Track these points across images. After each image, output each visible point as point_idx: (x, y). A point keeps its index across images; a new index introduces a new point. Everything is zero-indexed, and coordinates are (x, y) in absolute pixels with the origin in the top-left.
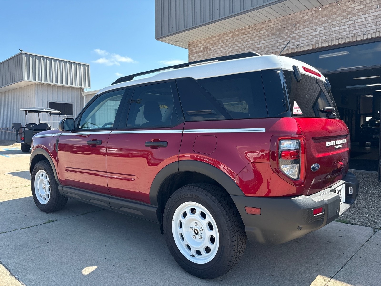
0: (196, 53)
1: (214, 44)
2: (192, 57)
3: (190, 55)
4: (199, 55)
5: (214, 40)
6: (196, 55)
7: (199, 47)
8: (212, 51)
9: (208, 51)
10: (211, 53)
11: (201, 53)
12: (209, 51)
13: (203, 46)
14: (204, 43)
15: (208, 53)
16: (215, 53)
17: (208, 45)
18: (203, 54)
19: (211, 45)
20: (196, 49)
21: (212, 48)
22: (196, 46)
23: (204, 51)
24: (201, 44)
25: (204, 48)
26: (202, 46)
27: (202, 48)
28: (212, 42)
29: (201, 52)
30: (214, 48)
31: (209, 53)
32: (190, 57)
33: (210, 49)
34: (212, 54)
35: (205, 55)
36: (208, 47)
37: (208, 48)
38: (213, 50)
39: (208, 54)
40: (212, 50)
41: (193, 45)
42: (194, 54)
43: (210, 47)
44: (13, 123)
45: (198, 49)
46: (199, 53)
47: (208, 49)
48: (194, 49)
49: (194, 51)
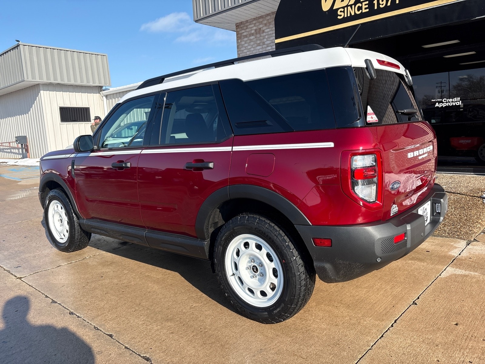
0: (246, 36)
1: (268, 24)
2: (241, 42)
3: (239, 40)
4: (250, 39)
5: (268, 19)
6: (246, 39)
7: (250, 29)
8: (267, 34)
9: (261, 34)
10: (266, 35)
11: (252, 36)
12: (263, 33)
13: (255, 28)
14: (256, 23)
15: (261, 36)
16: (270, 36)
17: (261, 26)
18: (255, 38)
19: (265, 26)
20: (247, 32)
21: (267, 30)
22: (245, 28)
23: (257, 34)
24: (252, 25)
25: (256, 30)
26: (253, 27)
27: (254, 30)
28: (265, 22)
29: (253, 34)
30: (269, 29)
31: (263, 36)
32: (239, 42)
33: (263, 32)
34: (267, 37)
35: (257, 39)
36: (260, 28)
37: (262, 29)
38: (268, 32)
39: (262, 38)
40: (266, 32)
41: (242, 26)
42: (244, 38)
43: (264, 28)
44: (17, 136)
45: (248, 31)
46: (250, 36)
47: (262, 31)
48: (243, 31)
49: (243, 34)
